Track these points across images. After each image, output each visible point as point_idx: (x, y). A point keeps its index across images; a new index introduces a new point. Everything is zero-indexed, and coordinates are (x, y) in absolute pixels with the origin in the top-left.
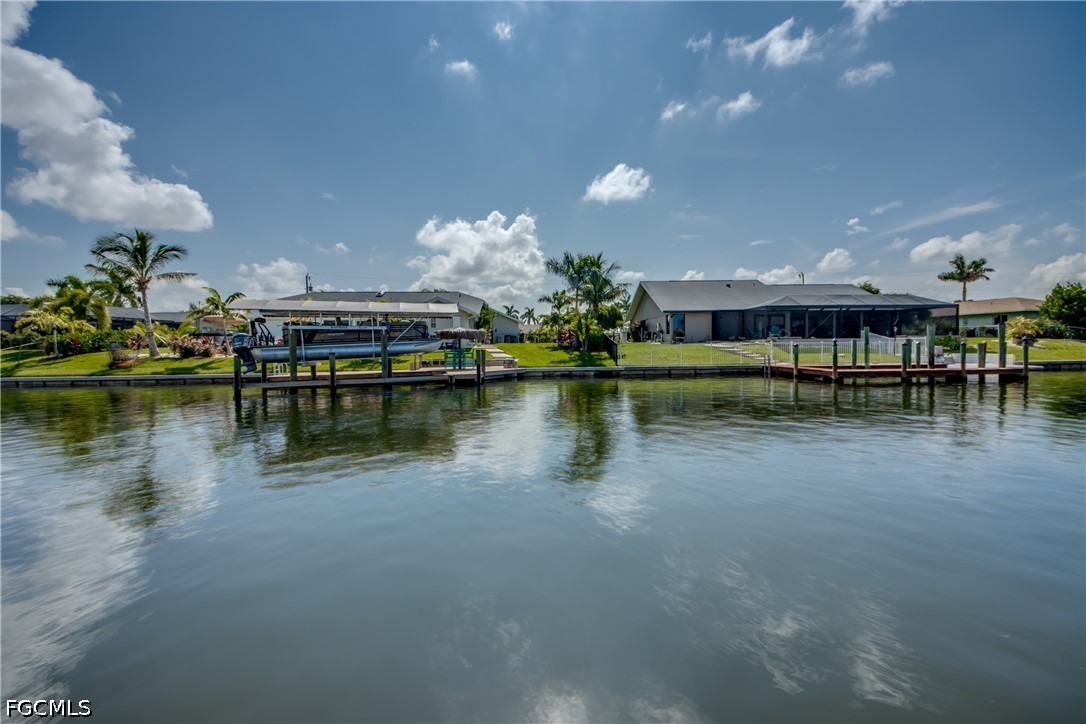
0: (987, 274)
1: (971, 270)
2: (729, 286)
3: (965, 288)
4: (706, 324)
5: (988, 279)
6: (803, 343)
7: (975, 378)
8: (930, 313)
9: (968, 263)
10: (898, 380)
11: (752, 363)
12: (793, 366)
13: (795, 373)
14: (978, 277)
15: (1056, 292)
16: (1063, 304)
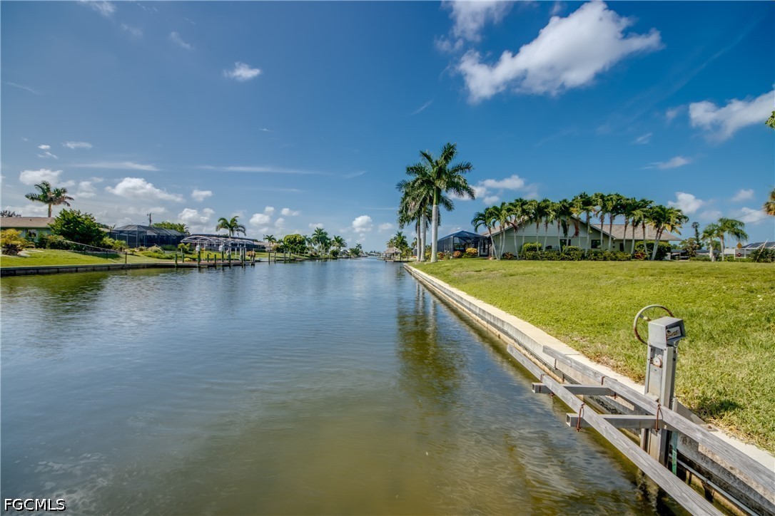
0: (67, 200)
1: (54, 195)
5: (68, 204)
9: (52, 190)
15: (63, 215)
16: (65, 224)
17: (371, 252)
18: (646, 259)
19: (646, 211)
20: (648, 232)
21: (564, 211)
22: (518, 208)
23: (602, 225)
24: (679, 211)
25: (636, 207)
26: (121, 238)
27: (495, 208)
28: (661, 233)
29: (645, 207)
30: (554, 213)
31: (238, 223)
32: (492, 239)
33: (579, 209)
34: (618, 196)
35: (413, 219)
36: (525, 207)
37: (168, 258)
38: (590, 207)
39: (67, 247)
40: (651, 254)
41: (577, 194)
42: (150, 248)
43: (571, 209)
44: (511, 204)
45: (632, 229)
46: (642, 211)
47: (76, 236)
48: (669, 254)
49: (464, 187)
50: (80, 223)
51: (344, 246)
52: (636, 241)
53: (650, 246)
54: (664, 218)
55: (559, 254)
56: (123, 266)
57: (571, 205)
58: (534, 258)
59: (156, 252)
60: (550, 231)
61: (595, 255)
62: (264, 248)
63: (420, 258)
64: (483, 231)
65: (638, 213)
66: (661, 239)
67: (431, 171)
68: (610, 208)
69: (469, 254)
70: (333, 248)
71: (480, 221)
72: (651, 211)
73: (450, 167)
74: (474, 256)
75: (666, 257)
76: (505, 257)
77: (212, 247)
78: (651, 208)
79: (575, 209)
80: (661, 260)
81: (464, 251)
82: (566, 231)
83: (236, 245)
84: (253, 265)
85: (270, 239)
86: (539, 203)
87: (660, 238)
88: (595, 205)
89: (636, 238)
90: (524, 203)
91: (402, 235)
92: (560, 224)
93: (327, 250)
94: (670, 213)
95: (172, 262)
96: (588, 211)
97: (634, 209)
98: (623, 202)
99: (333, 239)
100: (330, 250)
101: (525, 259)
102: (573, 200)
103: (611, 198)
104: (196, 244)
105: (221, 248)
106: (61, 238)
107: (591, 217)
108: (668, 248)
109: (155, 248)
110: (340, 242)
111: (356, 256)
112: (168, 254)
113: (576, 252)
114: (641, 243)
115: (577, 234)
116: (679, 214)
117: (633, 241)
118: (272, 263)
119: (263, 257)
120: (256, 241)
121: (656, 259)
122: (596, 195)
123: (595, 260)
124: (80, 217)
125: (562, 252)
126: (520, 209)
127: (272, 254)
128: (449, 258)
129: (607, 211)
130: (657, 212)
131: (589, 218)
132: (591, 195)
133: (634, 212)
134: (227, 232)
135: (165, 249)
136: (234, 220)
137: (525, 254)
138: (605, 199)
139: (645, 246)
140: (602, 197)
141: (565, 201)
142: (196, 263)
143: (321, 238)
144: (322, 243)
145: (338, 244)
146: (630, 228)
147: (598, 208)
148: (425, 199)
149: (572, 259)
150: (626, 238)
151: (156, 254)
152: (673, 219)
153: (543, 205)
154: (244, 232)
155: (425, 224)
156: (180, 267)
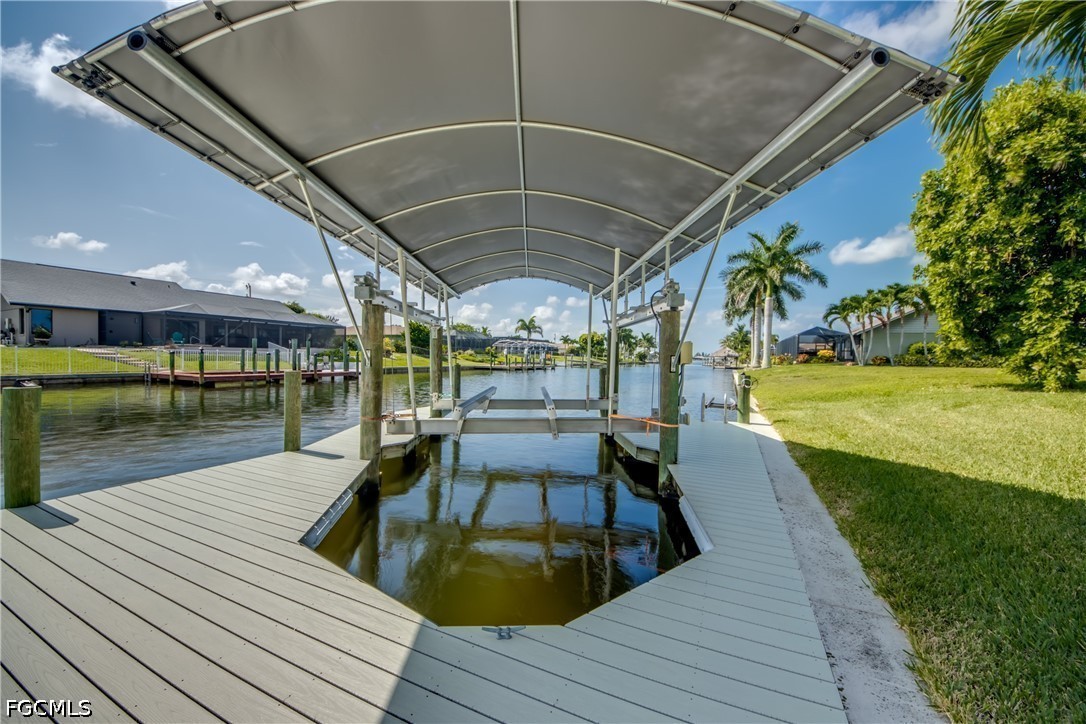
2: (133, 283)
4: (91, 326)
6: (209, 351)
7: (329, 379)
8: (334, 332)
10: (264, 383)
11: (131, 370)
12: (169, 372)
13: (171, 379)
17: (698, 355)
22: (889, 298)
27: (855, 299)
31: (536, 324)
35: (745, 313)
36: (901, 295)
37: (480, 361)
42: (466, 352)
44: (880, 292)
47: (419, 342)
49: (813, 273)
51: (655, 347)
58: (921, 364)
59: (471, 355)
62: (557, 350)
63: (759, 362)
67: (765, 256)
69: (821, 358)
70: (639, 350)
71: (833, 316)
73: (791, 247)
74: (829, 360)
77: (518, 351)
81: (814, 354)
83: (536, 348)
84: (553, 369)
85: (566, 340)
90: (901, 290)
91: (745, 330)
93: (631, 354)
95: (488, 365)
99: (640, 337)
100: (635, 352)
101: (904, 365)
104: (502, 348)
105: (526, 351)
109: (470, 351)
110: (649, 341)
112: (479, 358)
118: (569, 368)
119: (560, 361)
120: (547, 341)
126: (891, 299)
127: (569, 358)
128: (791, 364)
134: (524, 334)
135: (477, 353)
136: (532, 321)
137: (904, 359)
142: (504, 366)
143: (624, 336)
144: (625, 343)
145: (646, 344)
148: (756, 290)
151: (471, 358)
154: (541, 333)
155: (770, 316)
156: (494, 369)
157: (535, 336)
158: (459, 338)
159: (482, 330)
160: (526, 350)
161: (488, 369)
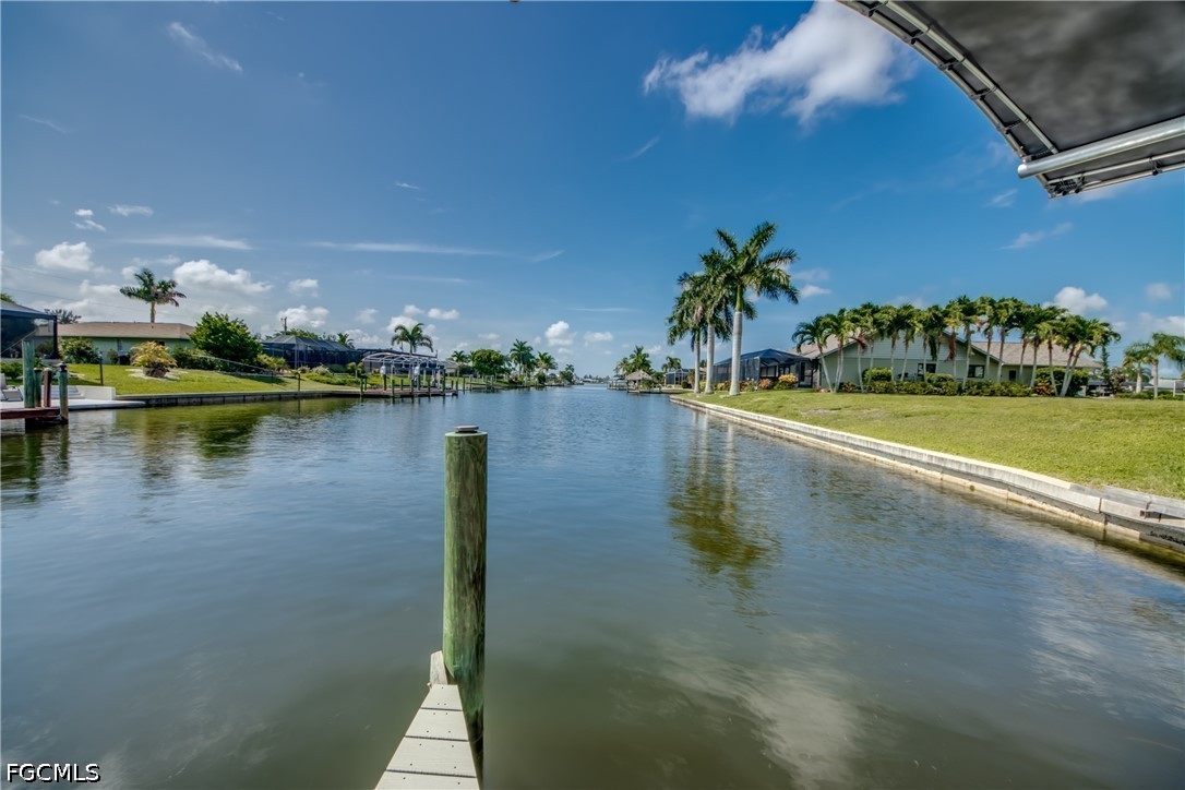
1: (159, 290)
3: (153, 310)
5: (177, 304)
9: (156, 282)
14: (167, 301)
15: (205, 321)
16: (211, 334)
18: (1053, 395)
19: (1057, 325)
20: (1058, 357)
21: (936, 322)
22: (866, 317)
23: (989, 343)
24: (1106, 325)
25: (1042, 318)
26: (277, 355)
27: (833, 317)
28: (1077, 356)
29: (1053, 319)
30: (921, 326)
31: (424, 333)
32: (823, 362)
33: (958, 320)
34: (1015, 301)
36: (877, 316)
37: (341, 384)
38: (973, 318)
39: (211, 367)
40: (1059, 388)
41: (954, 298)
42: (315, 369)
43: (946, 320)
44: (855, 311)
45: (1033, 351)
46: (1051, 324)
47: (226, 351)
48: (1084, 387)
49: (785, 287)
50: (231, 333)
51: (554, 368)
52: (1038, 367)
53: (1059, 376)
54: (1084, 335)
55: (924, 386)
56: (296, 394)
57: (946, 314)
58: (888, 391)
59: (323, 374)
60: (912, 351)
61: (978, 388)
64: (810, 351)
65: (1045, 326)
66: (1077, 365)
68: (1004, 319)
69: (784, 382)
70: (537, 371)
71: (806, 336)
72: (1064, 324)
73: (763, 254)
74: (790, 386)
75: (1079, 393)
76: (842, 388)
77: (401, 369)
78: (1063, 319)
79: (951, 320)
80: (1073, 396)
81: (775, 379)
82: (934, 353)
85: (461, 356)
86: (899, 311)
87: (1075, 363)
88: (979, 315)
89: (1038, 364)
90: (875, 311)
91: (643, 352)
92: (927, 342)
93: (530, 374)
94: (1092, 328)
96: (968, 322)
97: (1039, 321)
98: (1023, 310)
99: (538, 357)
100: (534, 374)
101: (874, 392)
102: (949, 307)
103: (1006, 305)
106: (201, 354)
107: (973, 332)
108: (1083, 378)
109: (321, 369)
110: (548, 361)
111: (568, 382)
112: (338, 378)
113: (950, 383)
114: (1043, 370)
115: (952, 356)
116: (1106, 329)
117: (1035, 368)
120: (439, 358)
121: (1068, 395)
122: (982, 299)
123: (977, 394)
124: (229, 324)
125: (927, 383)
126: (871, 320)
128: (753, 390)
129: (997, 323)
130: (1073, 326)
131: (969, 333)
132: (974, 298)
133: (1038, 326)
134: (406, 346)
135: (333, 371)
136: (416, 329)
137: (874, 386)
138: (996, 306)
139: (1052, 376)
140: (992, 303)
141: (936, 308)
143: (523, 355)
144: (524, 363)
145: (544, 365)
146: (1030, 348)
147: (984, 318)
149: (944, 394)
150: (1026, 363)
151: (324, 378)
152: (1097, 336)
153: (905, 313)
154: (430, 346)
155: (713, 338)
156: (366, 397)
157: (422, 350)
158: (301, 348)
159: (338, 338)
160: (417, 368)
161: (355, 396)
